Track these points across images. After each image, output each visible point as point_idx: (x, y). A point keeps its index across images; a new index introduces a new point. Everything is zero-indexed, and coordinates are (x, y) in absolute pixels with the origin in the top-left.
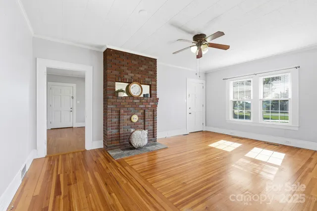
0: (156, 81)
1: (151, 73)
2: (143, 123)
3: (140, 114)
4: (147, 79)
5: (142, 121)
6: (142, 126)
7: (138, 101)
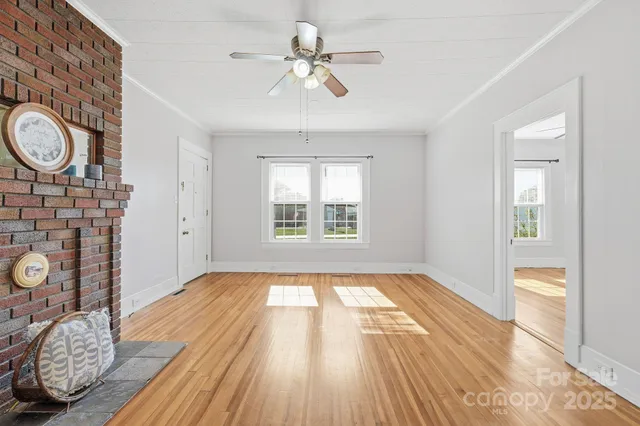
0: (119, 124)
1: (104, 88)
2: (69, 285)
3: (54, 246)
4: (87, 108)
5: (66, 276)
6: (67, 296)
7: (58, 191)
